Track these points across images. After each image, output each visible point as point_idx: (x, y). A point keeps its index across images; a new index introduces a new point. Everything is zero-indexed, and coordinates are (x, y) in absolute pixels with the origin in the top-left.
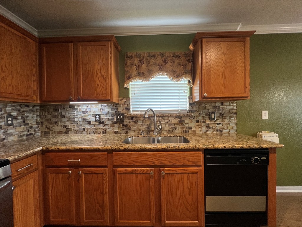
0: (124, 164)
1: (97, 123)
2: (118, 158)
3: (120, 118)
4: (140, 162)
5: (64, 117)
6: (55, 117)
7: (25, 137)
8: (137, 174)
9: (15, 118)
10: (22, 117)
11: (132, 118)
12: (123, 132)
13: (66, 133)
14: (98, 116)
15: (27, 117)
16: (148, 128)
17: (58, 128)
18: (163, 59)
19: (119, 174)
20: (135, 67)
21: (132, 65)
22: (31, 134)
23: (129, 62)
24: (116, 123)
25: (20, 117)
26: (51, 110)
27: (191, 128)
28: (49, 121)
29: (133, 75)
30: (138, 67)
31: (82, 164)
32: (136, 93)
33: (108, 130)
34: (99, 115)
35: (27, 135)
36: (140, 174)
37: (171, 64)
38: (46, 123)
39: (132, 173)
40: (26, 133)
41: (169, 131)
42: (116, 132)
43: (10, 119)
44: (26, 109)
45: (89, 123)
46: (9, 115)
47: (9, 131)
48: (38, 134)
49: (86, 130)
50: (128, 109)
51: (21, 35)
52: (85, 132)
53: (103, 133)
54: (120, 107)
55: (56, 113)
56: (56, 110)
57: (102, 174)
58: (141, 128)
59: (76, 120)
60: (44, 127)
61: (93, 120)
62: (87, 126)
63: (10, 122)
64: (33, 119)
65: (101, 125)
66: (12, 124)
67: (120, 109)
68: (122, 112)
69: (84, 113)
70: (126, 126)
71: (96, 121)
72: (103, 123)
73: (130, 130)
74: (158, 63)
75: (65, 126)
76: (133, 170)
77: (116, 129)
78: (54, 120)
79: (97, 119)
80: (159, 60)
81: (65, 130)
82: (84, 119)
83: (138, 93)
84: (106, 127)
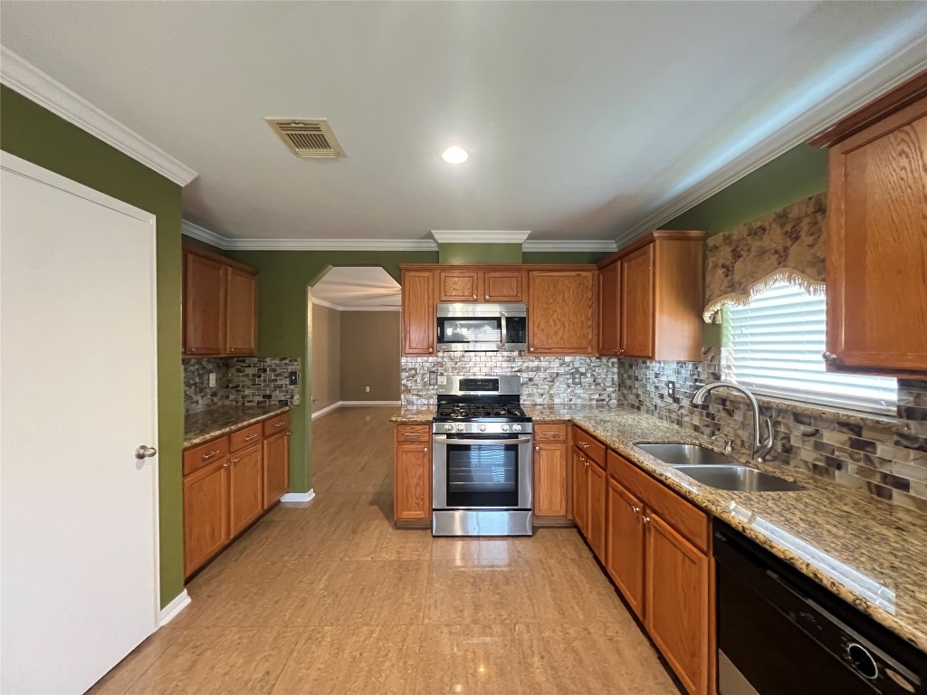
1: (671, 401)
5: (637, 379)
6: (630, 377)
7: (594, 402)
9: (584, 375)
10: (592, 375)
11: (723, 401)
12: (708, 431)
13: (639, 408)
14: (671, 386)
15: (599, 374)
17: (631, 398)
18: (788, 228)
20: (721, 271)
21: (715, 266)
22: (603, 400)
23: (711, 261)
25: (589, 375)
26: (627, 366)
27: (904, 485)
28: (625, 384)
29: (717, 292)
30: (728, 270)
31: (590, 454)
33: (684, 419)
34: (673, 383)
35: (597, 400)
37: (810, 240)
40: (597, 397)
41: (815, 466)
42: (696, 428)
43: (577, 376)
45: (662, 396)
46: (578, 372)
47: (576, 392)
48: (615, 402)
49: (658, 410)
50: (718, 377)
52: (656, 414)
53: (678, 422)
54: (704, 369)
55: (629, 372)
56: (631, 366)
58: (740, 432)
59: (648, 387)
61: (666, 391)
62: (659, 402)
63: (577, 380)
65: (676, 406)
66: (580, 383)
71: (669, 394)
72: (678, 401)
73: (719, 430)
74: (773, 245)
75: (638, 396)
77: (696, 420)
78: (628, 383)
79: (671, 391)
80: (775, 238)
81: (637, 403)
82: (656, 387)
83: (746, 335)
84: (682, 411)
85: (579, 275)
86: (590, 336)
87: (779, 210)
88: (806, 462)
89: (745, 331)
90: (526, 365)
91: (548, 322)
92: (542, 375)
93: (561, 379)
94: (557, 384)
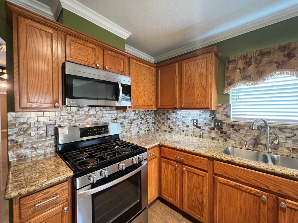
0: (226, 175)
1: (195, 127)
2: (219, 168)
3: (218, 124)
4: (246, 180)
5: (169, 119)
6: (163, 119)
7: (147, 132)
8: (242, 190)
9: (143, 119)
10: (146, 119)
11: (233, 126)
12: (221, 139)
13: (170, 132)
14: (195, 121)
15: (148, 118)
16: (255, 140)
17: (164, 128)
19: (219, 182)
20: (238, 71)
21: (235, 69)
23: (231, 67)
24: (213, 129)
25: (145, 119)
26: (161, 114)
28: (159, 121)
29: (236, 80)
31: (185, 163)
32: (239, 99)
33: (204, 135)
34: (197, 120)
35: (148, 130)
36: (246, 192)
38: (157, 123)
39: (235, 187)
40: (147, 129)
42: (213, 138)
43: (141, 120)
44: (148, 113)
45: (188, 126)
46: (141, 118)
47: (140, 128)
48: (153, 130)
49: (185, 132)
50: (228, 116)
51: (148, 66)
52: (184, 134)
53: (200, 137)
54: (218, 113)
55: (163, 116)
56: (164, 114)
57: (203, 176)
58: (244, 139)
59: (177, 123)
60: (156, 125)
61: (191, 124)
62: (186, 129)
63: (141, 122)
64: (151, 119)
65: (199, 130)
66: (142, 123)
67: (218, 116)
68: (220, 119)
69: (184, 117)
70: (225, 133)
71: (194, 125)
72: (200, 127)
73: (229, 138)
74: (275, 60)
75: (169, 127)
76: (236, 185)
77: (213, 135)
78: (162, 121)
79: (195, 124)
80: (278, 56)
81: (169, 130)
82: (184, 122)
83: (242, 99)
84: (203, 131)
85: (150, 68)
86: (154, 100)
87: (283, 44)
88: (288, 148)
89: (240, 97)
90: (119, 115)
91: (138, 90)
92: (127, 120)
93: (134, 122)
94: (133, 125)
